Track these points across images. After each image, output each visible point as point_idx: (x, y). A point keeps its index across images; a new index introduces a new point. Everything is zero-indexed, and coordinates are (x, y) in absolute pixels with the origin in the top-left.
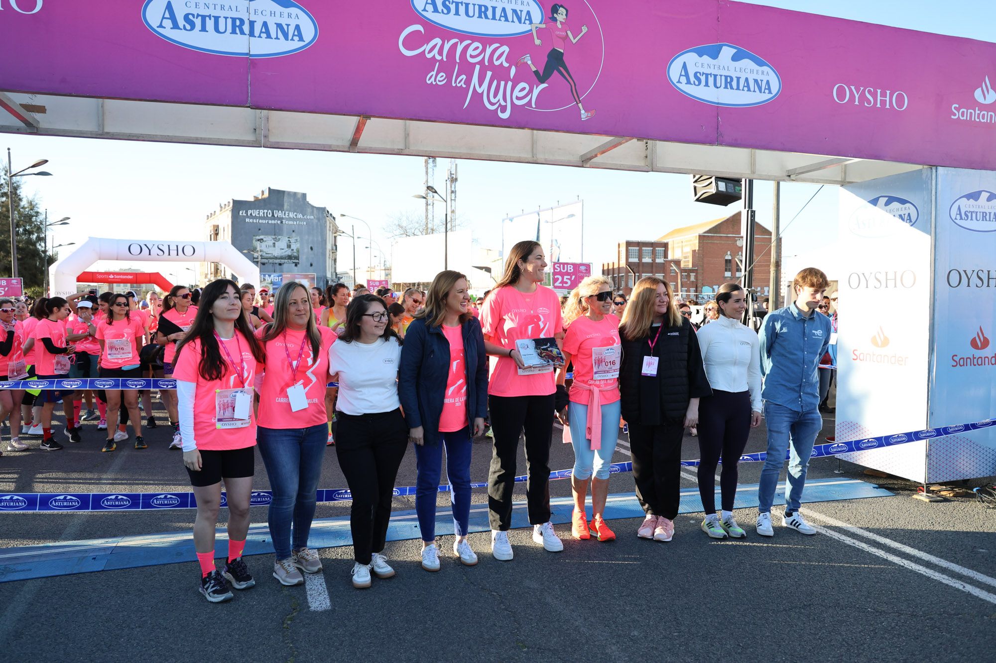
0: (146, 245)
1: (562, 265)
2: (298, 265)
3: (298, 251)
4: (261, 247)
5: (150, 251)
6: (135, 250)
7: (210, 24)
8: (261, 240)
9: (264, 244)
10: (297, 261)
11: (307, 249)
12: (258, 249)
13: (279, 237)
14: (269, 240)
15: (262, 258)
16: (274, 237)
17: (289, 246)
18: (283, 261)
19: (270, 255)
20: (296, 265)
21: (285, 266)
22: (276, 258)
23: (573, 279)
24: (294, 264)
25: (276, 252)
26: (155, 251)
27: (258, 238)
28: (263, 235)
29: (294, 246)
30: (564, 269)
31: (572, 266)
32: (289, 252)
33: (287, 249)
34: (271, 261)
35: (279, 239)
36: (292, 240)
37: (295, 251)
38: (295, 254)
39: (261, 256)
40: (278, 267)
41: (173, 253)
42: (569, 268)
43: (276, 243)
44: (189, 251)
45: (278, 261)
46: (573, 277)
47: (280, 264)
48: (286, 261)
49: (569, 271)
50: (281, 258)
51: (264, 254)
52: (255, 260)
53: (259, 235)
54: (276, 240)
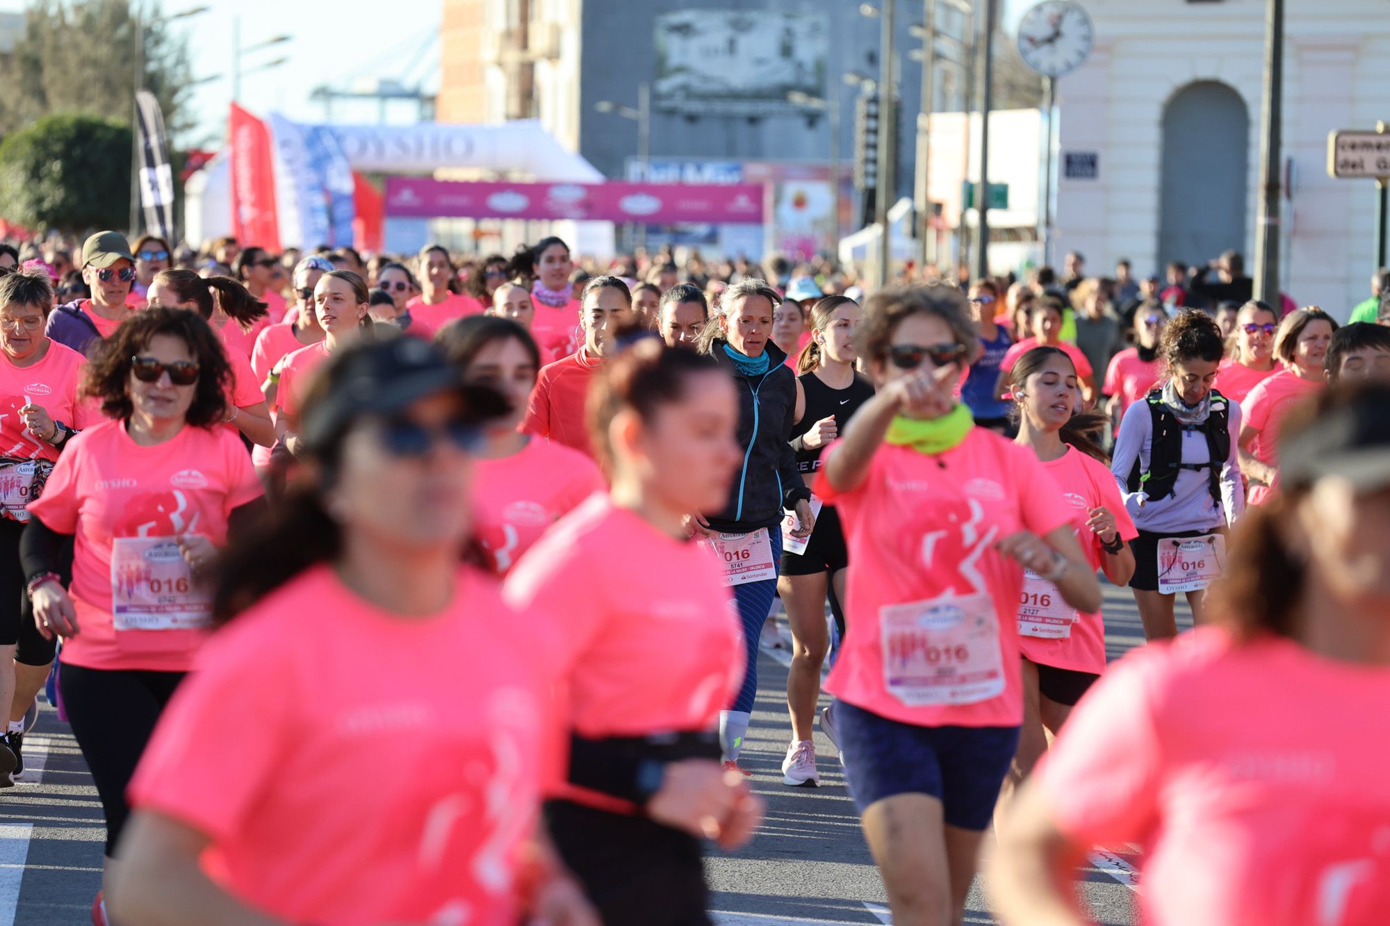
2: (822, 126)
3: (819, 67)
4: (684, 52)
8: (684, 30)
9: (694, 44)
10: (815, 104)
11: (853, 59)
12: (675, 59)
13: (753, 15)
14: (713, 28)
15: (688, 92)
16: (731, 15)
17: (786, 51)
18: (761, 107)
19: (716, 86)
20: (812, 119)
21: (771, 129)
22: (735, 96)
24: (804, 122)
25: (739, 75)
27: (674, 19)
28: (692, 8)
29: (807, 51)
32: (784, 73)
33: (776, 62)
34: (719, 107)
35: (752, 24)
36: (800, 27)
37: (808, 65)
38: (810, 81)
39: (685, 87)
40: (743, 130)
43: (740, 39)
45: (744, 108)
47: (753, 120)
48: (773, 106)
50: (758, 95)
51: (696, 84)
52: (665, 104)
53: (674, 8)
54: (741, 26)
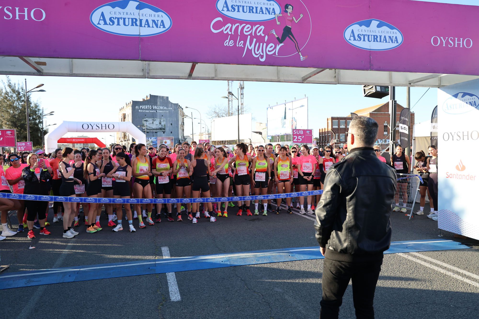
0: (90, 124)
1: (297, 131)
2: (165, 133)
3: (165, 126)
4: (146, 124)
5: (92, 127)
6: (85, 127)
7: (121, 21)
8: (146, 121)
9: (148, 123)
10: (164, 131)
11: (169, 125)
12: (145, 125)
13: (155, 119)
14: (150, 120)
15: (147, 130)
17: (160, 123)
19: (151, 128)
20: (164, 133)
21: (158, 133)
22: (154, 129)
23: (303, 137)
24: (163, 132)
25: (154, 126)
26: (95, 127)
27: (145, 119)
28: (147, 118)
29: (163, 123)
30: (298, 133)
31: (302, 131)
32: (160, 126)
34: (151, 131)
35: (155, 120)
36: (162, 120)
37: (163, 125)
38: (163, 127)
39: (147, 128)
40: (155, 134)
41: (104, 128)
42: (301, 132)
43: (154, 122)
44: (111, 127)
45: (155, 131)
46: (303, 136)
47: (156, 132)
48: (159, 131)
49: (301, 134)
50: (156, 129)
51: (148, 128)
52: (144, 131)
53: (145, 118)
54: (154, 120)
